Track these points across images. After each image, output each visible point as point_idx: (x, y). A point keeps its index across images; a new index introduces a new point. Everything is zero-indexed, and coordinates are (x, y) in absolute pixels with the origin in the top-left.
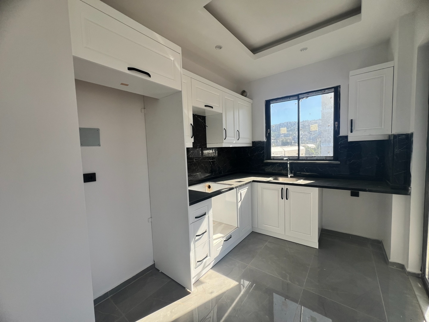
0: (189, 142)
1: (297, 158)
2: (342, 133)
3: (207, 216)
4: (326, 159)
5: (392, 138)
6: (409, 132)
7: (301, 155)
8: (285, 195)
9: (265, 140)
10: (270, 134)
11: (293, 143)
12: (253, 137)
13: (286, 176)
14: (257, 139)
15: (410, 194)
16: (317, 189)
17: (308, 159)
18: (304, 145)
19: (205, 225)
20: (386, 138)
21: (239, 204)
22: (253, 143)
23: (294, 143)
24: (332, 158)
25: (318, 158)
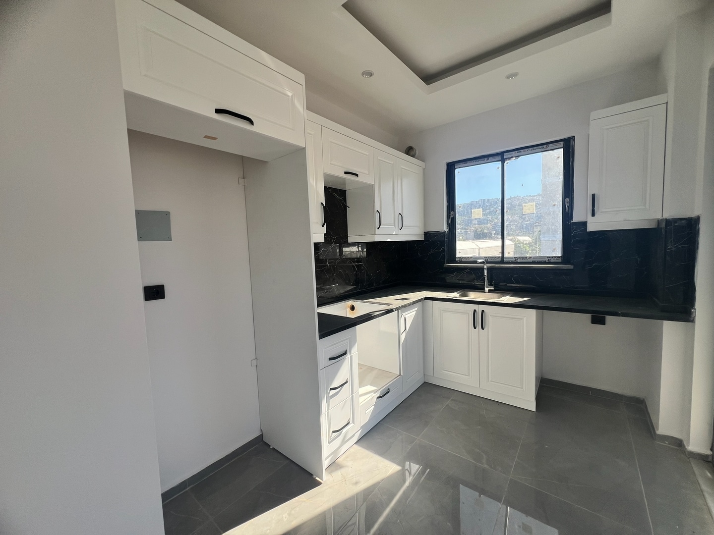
0: (318, 234)
1: (499, 260)
2: (577, 218)
3: (348, 356)
4: (549, 260)
5: (663, 225)
6: (693, 214)
7: (506, 255)
8: (479, 321)
9: (445, 229)
10: (454, 219)
11: (493, 235)
12: (425, 225)
13: (482, 289)
14: (432, 228)
15: (693, 321)
16: (533, 313)
17: (519, 260)
18: (511, 237)
19: (345, 371)
20: (653, 225)
21: (403, 337)
22: (426, 234)
23: (495, 234)
24: (560, 260)
25: (536, 260)
